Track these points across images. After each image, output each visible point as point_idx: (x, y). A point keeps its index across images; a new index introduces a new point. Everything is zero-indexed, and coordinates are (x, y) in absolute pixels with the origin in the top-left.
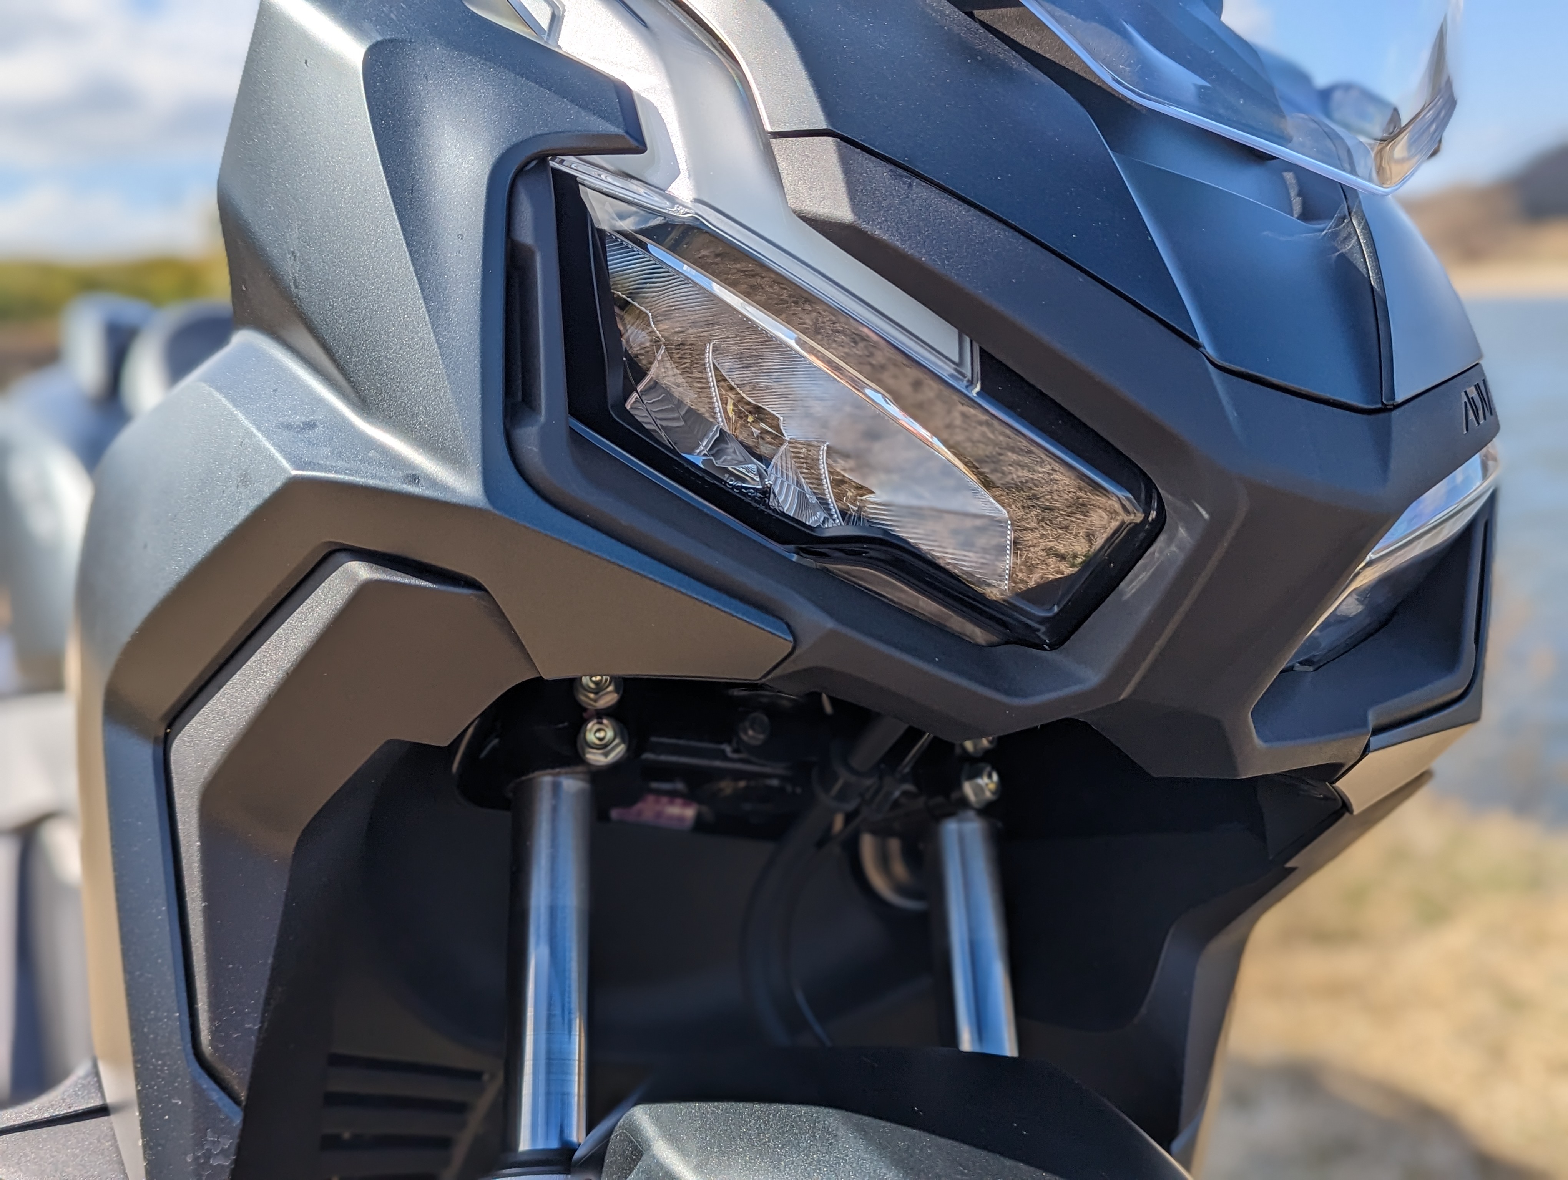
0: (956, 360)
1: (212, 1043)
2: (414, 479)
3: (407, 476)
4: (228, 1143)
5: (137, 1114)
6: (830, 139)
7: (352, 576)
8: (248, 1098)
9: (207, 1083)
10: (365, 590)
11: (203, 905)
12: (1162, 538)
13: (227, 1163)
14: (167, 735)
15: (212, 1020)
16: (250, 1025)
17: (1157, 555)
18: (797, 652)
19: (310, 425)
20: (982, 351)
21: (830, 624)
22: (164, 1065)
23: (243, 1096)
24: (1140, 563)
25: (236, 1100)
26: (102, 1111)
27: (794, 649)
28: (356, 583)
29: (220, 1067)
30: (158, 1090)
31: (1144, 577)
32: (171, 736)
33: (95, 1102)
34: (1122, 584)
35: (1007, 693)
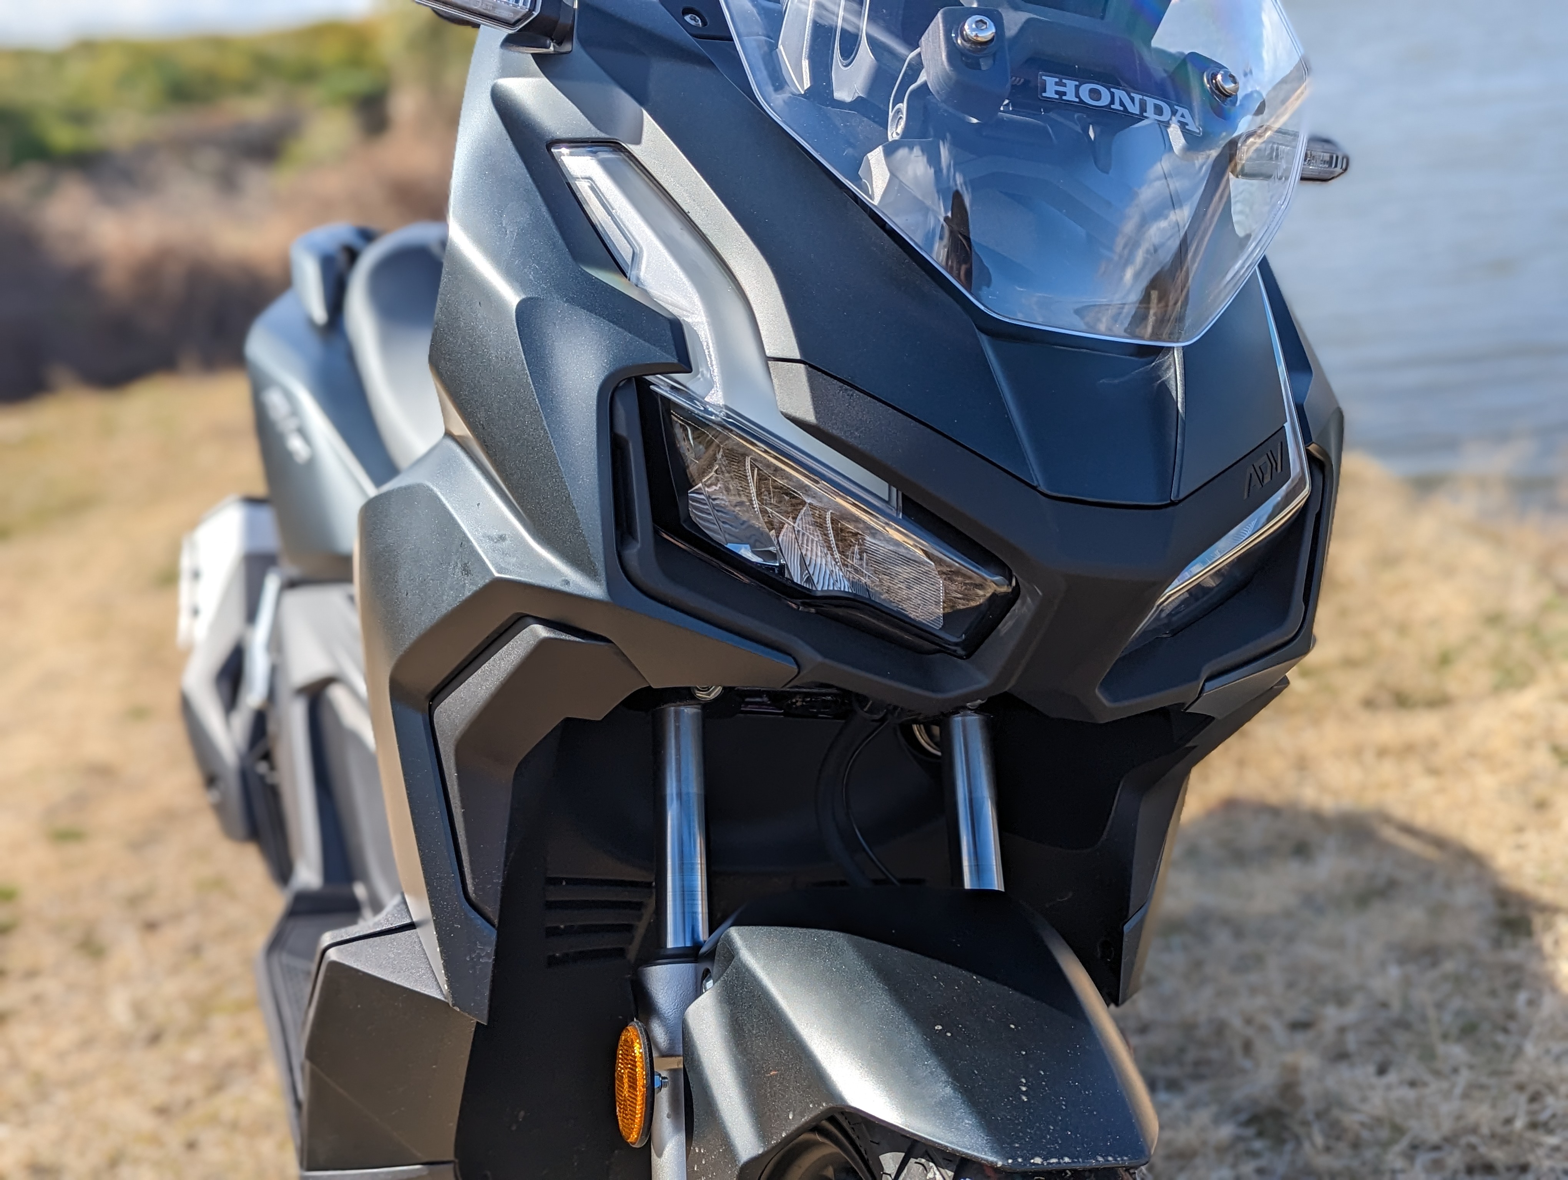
0: (887, 499)
1: (475, 892)
2: (567, 582)
3: (563, 581)
4: (490, 949)
5: (435, 933)
6: (802, 366)
7: (534, 634)
8: (499, 922)
9: (473, 915)
10: (544, 643)
11: (462, 811)
12: (1019, 602)
13: (490, 961)
14: (430, 706)
15: (473, 879)
16: (497, 881)
17: (1017, 611)
18: (802, 674)
19: (502, 538)
20: (903, 495)
21: (819, 658)
22: (448, 904)
23: (496, 922)
24: (1008, 615)
25: (493, 925)
26: (412, 926)
27: (799, 673)
28: (537, 640)
29: (481, 905)
30: (445, 920)
31: (1010, 623)
32: (433, 707)
33: (408, 921)
34: (1000, 626)
35: (933, 691)
